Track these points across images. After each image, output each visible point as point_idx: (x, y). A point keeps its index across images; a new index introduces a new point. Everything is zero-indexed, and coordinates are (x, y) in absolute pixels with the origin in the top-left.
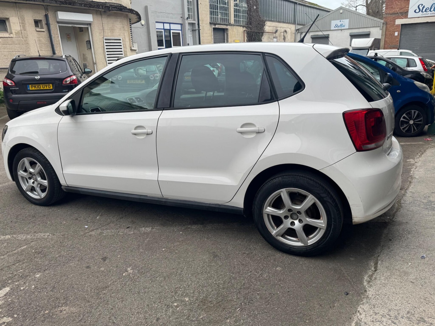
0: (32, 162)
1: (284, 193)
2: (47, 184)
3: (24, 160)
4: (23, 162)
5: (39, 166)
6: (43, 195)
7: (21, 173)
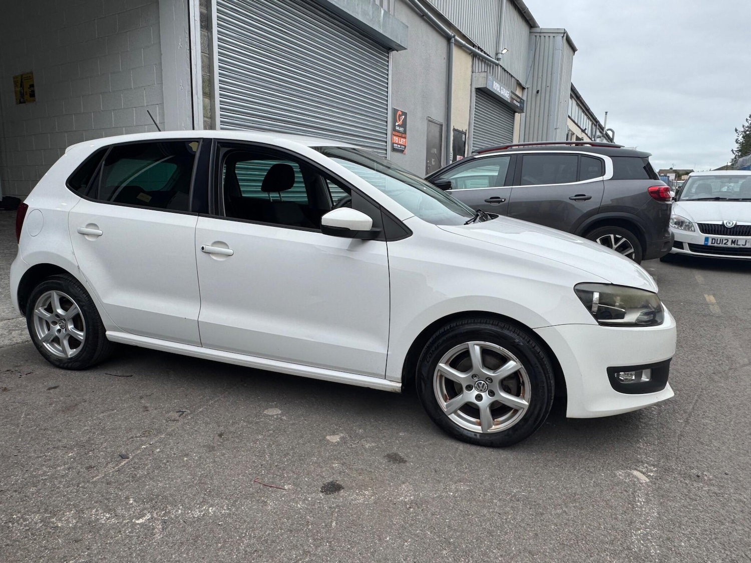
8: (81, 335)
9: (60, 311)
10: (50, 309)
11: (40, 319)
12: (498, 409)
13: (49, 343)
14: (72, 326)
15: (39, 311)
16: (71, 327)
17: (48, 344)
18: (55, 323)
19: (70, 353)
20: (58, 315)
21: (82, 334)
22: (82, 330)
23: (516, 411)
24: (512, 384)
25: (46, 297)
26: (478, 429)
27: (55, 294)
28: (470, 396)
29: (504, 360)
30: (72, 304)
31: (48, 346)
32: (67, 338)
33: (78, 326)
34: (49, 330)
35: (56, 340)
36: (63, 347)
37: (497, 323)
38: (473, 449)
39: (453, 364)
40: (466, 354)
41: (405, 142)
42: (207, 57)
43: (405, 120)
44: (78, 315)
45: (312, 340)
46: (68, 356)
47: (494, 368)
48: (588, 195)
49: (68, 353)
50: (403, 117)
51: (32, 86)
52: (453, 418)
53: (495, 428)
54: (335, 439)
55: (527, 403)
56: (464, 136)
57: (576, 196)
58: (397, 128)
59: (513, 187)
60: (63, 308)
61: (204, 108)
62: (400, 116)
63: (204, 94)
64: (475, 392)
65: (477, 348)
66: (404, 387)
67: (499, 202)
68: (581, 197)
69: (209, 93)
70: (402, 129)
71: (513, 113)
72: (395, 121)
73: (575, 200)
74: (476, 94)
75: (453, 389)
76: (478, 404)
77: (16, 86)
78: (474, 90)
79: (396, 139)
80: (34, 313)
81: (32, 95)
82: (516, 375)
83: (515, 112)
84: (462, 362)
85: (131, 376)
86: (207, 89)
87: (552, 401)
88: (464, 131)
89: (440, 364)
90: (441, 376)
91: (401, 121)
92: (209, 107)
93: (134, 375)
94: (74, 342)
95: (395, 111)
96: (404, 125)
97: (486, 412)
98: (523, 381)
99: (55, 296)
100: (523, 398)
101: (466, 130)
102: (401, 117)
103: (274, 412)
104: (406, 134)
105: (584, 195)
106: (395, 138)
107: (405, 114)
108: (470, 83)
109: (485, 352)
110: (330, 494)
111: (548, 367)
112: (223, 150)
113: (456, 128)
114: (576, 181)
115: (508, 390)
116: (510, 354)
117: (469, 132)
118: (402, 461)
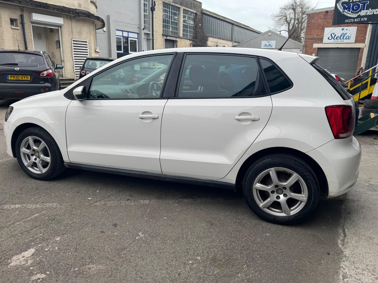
0: (37, 140)
1: (272, 172)
2: (49, 161)
3: (29, 138)
4: (27, 140)
5: (43, 144)
6: (44, 170)
7: (24, 150)
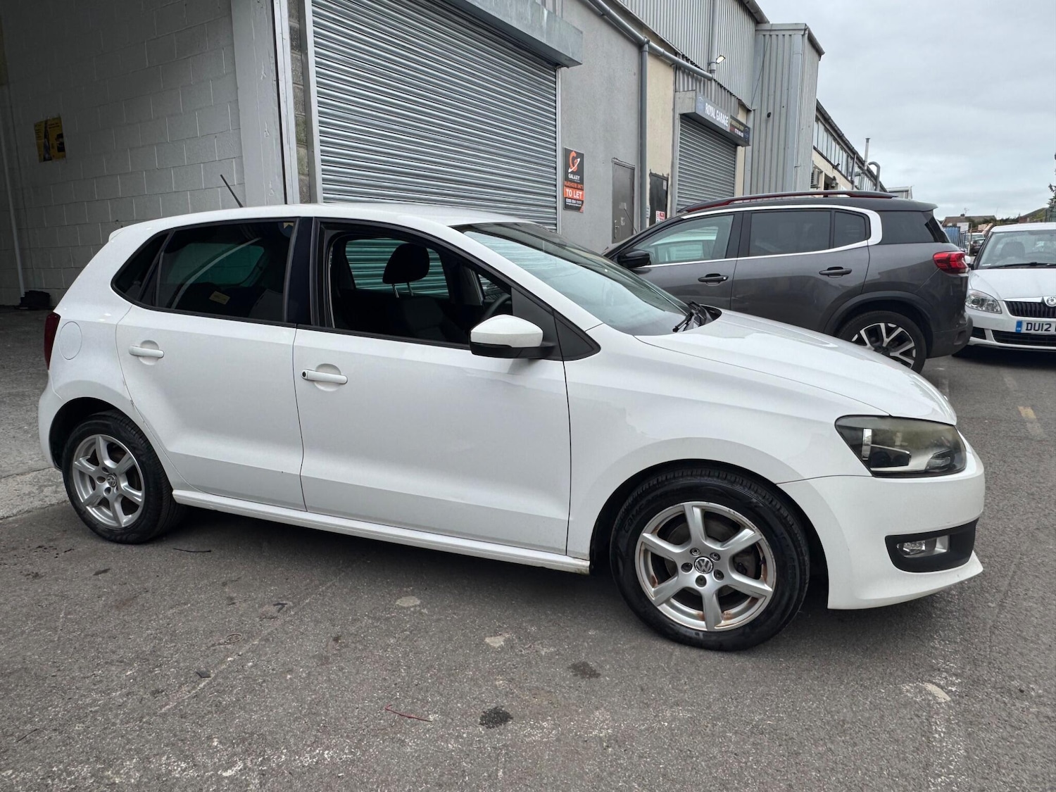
8: (138, 496)
9: (109, 463)
10: (94, 460)
11: (82, 474)
12: (729, 597)
13: (95, 507)
14: (126, 483)
15: (80, 463)
16: (124, 484)
17: (94, 509)
18: (102, 479)
19: (124, 521)
20: (106, 469)
21: (139, 494)
22: (139, 489)
23: (755, 600)
24: (749, 562)
25: (89, 443)
26: (700, 625)
27: (100, 438)
28: (689, 579)
29: (737, 528)
30: (124, 453)
31: (93, 511)
32: (120, 500)
33: (134, 484)
34: (94, 488)
35: (104, 503)
36: (114, 512)
37: (724, 476)
38: (694, 654)
39: (663, 533)
40: (682, 519)
41: (582, 195)
42: (301, 89)
43: (581, 164)
44: (134, 467)
45: (463, 502)
46: (121, 525)
47: (723, 539)
48: (846, 268)
49: (121, 520)
50: (579, 160)
51: (61, 136)
52: (665, 609)
53: (725, 624)
54: (497, 642)
55: (770, 590)
56: (665, 183)
57: (829, 269)
58: (571, 176)
59: (739, 259)
60: (112, 458)
61: (300, 160)
62: (574, 158)
63: (299, 141)
64: (695, 574)
65: (697, 512)
66: (593, 567)
67: (719, 281)
68: (837, 271)
69: (305, 140)
70: (577, 178)
71: (734, 146)
72: (567, 166)
73: (828, 275)
74: (681, 122)
75: (664, 569)
76: (700, 591)
77: (38, 137)
78: (677, 116)
79: (569, 192)
80: (74, 466)
81: (61, 148)
82: (754, 549)
83: (737, 145)
84: (675, 530)
85: (210, 551)
86: (303, 135)
87: (807, 585)
88: (665, 176)
89: (645, 535)
90: (646, 551)
91: (576, 166)
92: (306, 160)
93: (213, 550)
94: (128, 506)
95: (567, 152)
96: (580, 172)
97: (711, 601)
98: (764, 558)
99: (101, 443)
100: (765, 581)
101: (668, 175)
102: (575, 161)
103: (410, 602)
104: (583, 184)
105: (841, 268)
106: (567, 190)
107: (581, 156)
108: (672, 107)
109: (708, 516)
110: (493, 727)
111: (799, 538)
112: (329, 234)
113: (653, 172)
114: (829, 248)
115: (742, 571)
116: (745, 519)
117: (672, 177)
118: (594, 674)
